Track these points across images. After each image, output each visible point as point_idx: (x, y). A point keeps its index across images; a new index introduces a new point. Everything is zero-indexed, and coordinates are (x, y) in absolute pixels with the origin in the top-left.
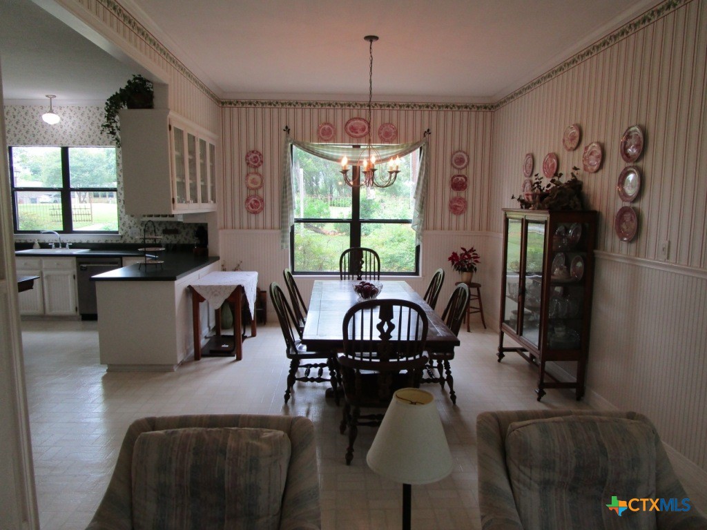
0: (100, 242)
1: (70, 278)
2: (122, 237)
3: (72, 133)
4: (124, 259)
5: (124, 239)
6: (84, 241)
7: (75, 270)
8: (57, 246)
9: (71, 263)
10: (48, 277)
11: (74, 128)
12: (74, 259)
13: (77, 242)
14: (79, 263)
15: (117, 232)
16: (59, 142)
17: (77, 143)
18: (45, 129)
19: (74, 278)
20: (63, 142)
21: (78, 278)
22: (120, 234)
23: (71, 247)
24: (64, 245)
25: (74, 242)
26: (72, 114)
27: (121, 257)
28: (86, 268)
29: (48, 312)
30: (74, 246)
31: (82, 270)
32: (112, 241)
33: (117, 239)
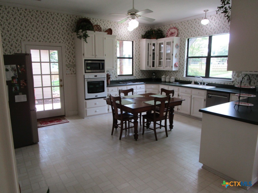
0: (221, 84)
1: (203, 100)
2: (233, 82)
3: (215, 28)
4: (231, 94)
5: (234, 83)
6: (214, 82)
7: (206, 97)
8: (201, 84)
9: (204, 93)
10: (194, 98)
11: (216, 25)
12: (206, 91)
13: (210, 82)
14: (208, 94)
15: (231, 79)
16: (208, 34)
17: (217, 33)
18: (203, 28)
19: (205, 101)
20: (210, 34)
21: (206, 102)
22: (232, 80)
23: (207, 85)
24: (204, 84)
25: (209, 82)
26: (216, 19)
27: (229, 93)
28: (211, 97)
29: (192, 114)
30: (208, 84)
31: (209, 97)
32: (227, 83)
33: (230, 83)
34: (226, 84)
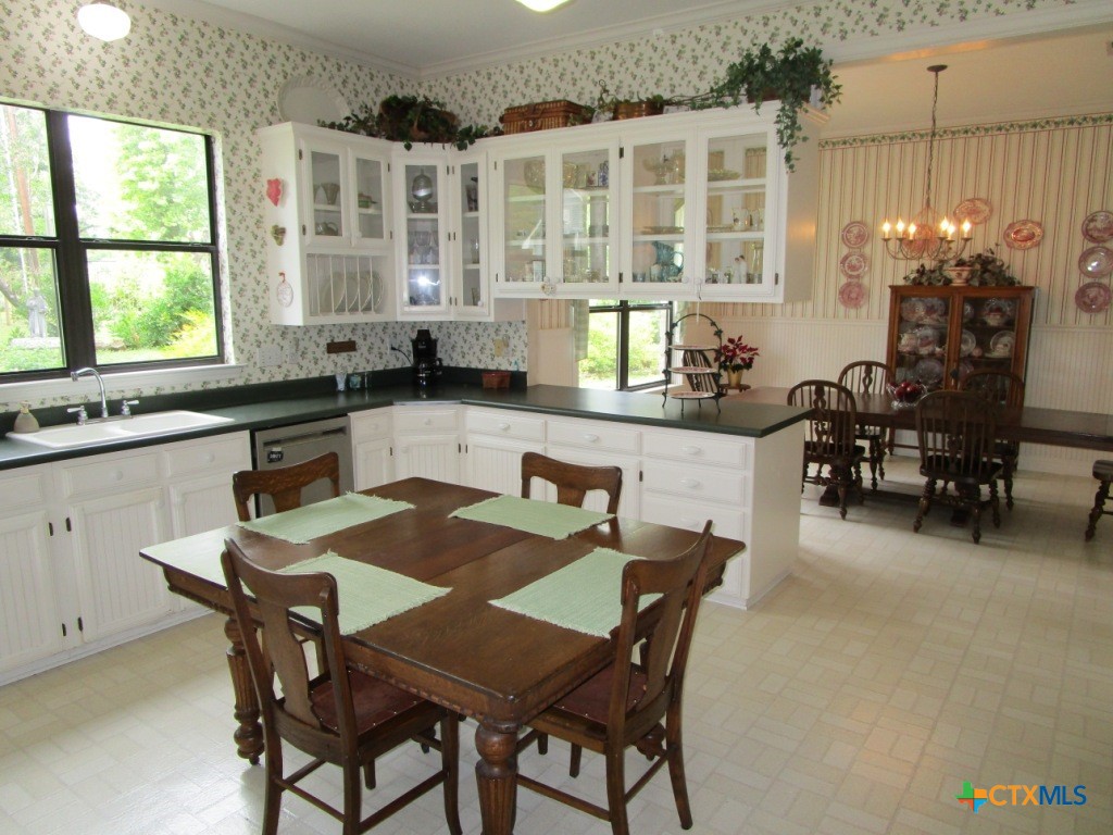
2: (242, 369)
8: (94, 412)
14: (263, 445)
22: (233, 363)
23: (140, 410)
24: (115, 409)
27: (345, 414)
28: (281, 456)
32: (218, 382)
33: (228, 377)
34: (213, 386)
